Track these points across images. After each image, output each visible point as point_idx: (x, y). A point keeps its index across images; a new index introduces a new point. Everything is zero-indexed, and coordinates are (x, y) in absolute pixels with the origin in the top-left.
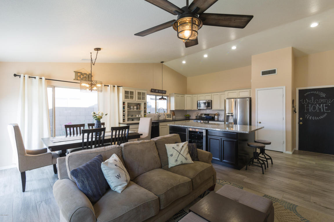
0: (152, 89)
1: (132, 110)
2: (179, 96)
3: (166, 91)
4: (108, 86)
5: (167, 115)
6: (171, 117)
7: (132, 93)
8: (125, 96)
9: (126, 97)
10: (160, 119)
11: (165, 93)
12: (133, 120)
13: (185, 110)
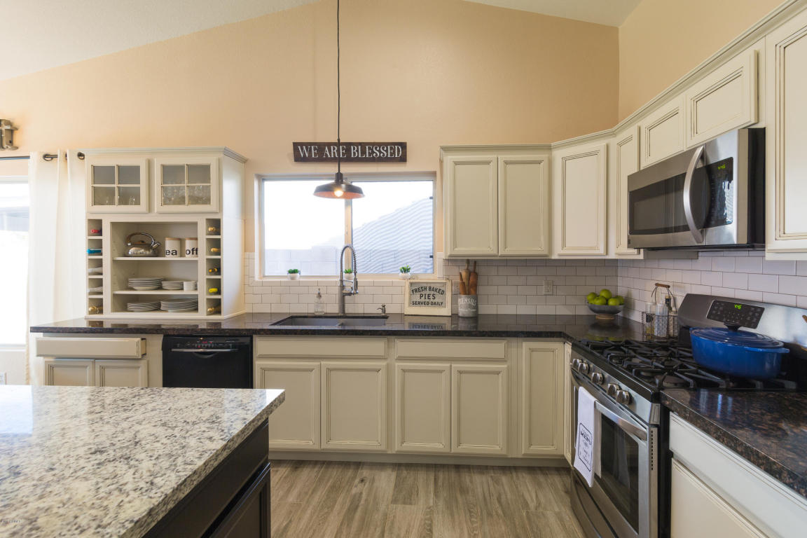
0: (295, 145)
1: (169, 258)
2: (488, 163)
3: (403, 146)
4: (56, 156)
5: (414, 291)
6: (440, 304)
7: (130, 173)
8: (95, 189)
9: (100, 197)
10: (350, 309)
11: (403, 159)
12: (157, 308)
13: (555, 257)
